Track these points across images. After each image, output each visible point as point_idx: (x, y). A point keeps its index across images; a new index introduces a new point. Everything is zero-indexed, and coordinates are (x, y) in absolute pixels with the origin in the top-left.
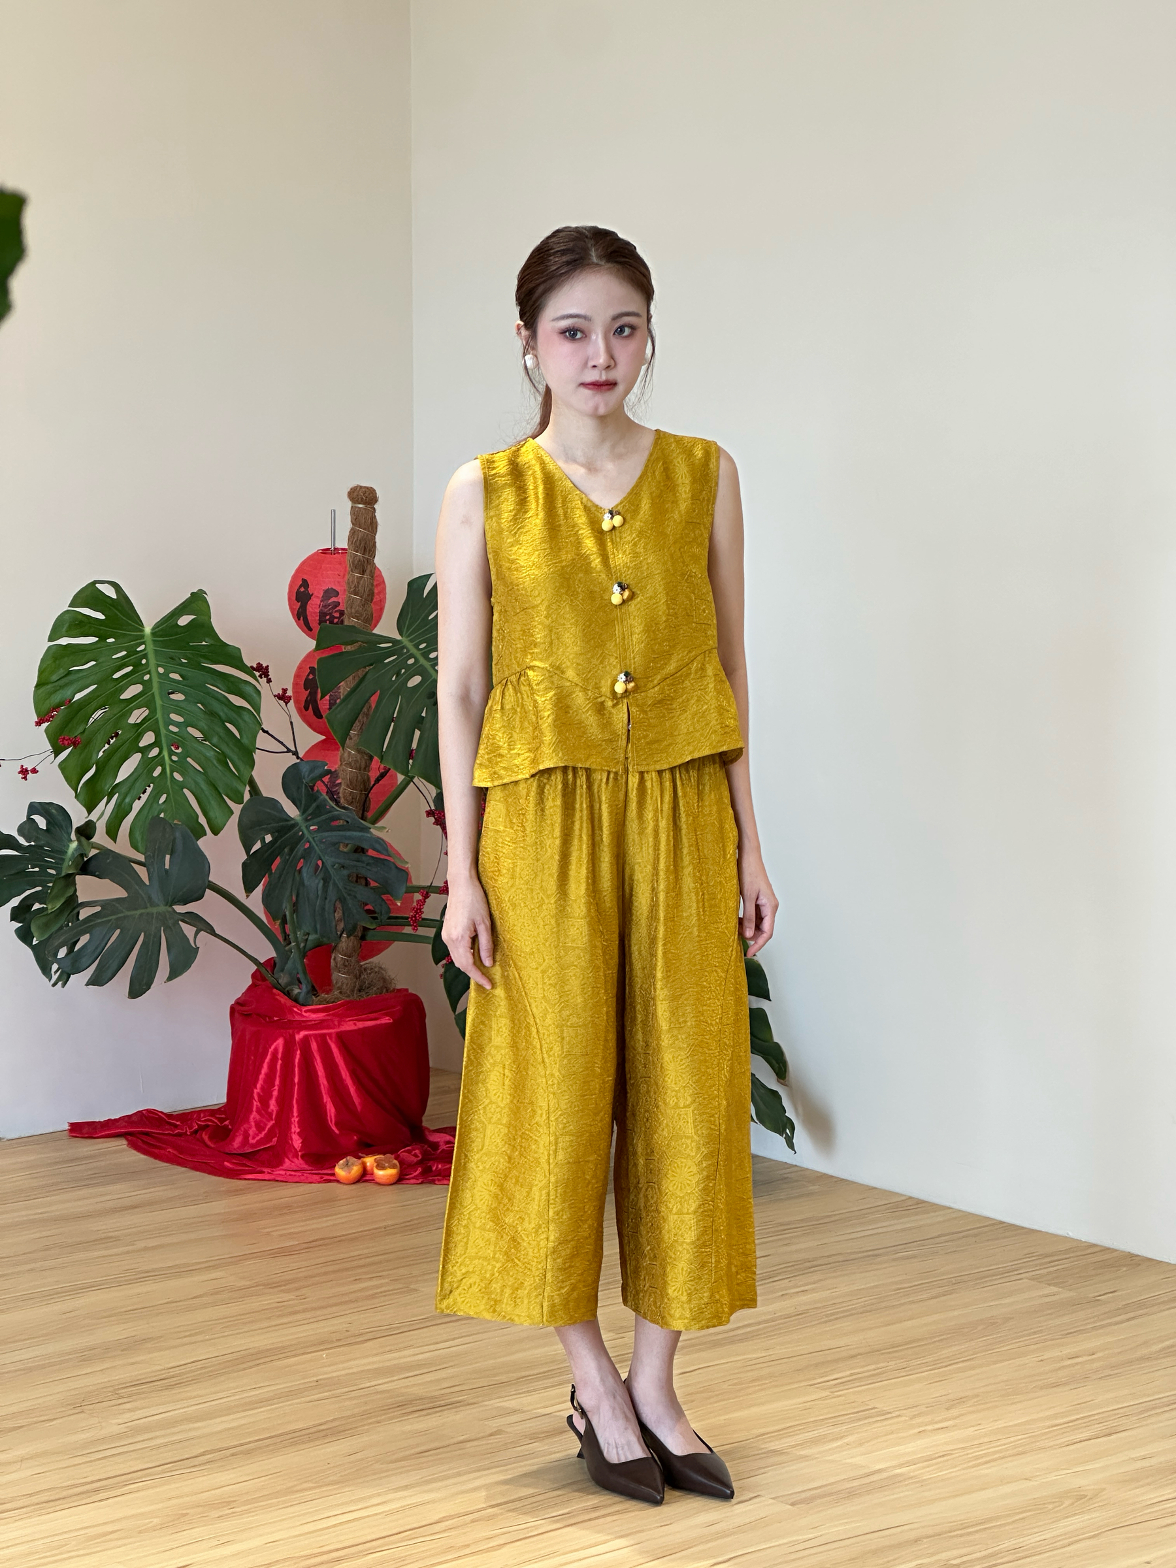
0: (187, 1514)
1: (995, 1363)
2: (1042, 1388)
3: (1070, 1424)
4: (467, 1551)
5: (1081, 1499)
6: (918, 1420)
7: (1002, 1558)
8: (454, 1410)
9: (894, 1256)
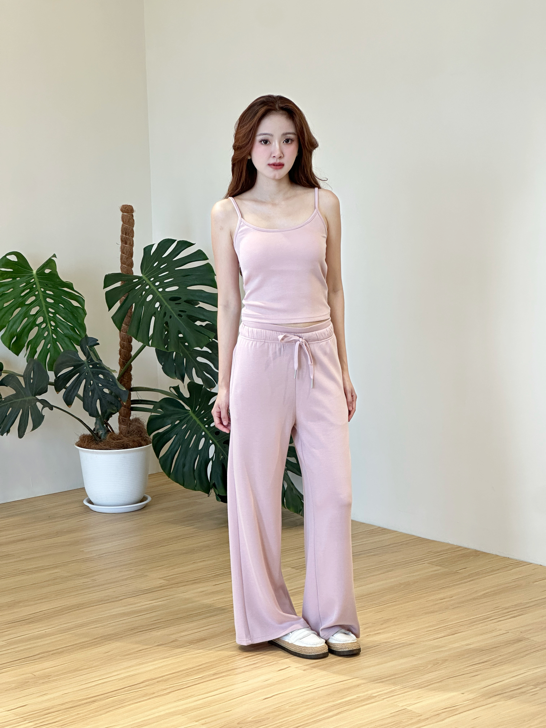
0: (28, 682)
1: (408, 602)
2: (426, 613)
3: (436, 630)
4: (154, 696)
5: (436, 664)
6: (369, 630)
7: (396, 692)
8: (157, 631)
9: (368, 555)
